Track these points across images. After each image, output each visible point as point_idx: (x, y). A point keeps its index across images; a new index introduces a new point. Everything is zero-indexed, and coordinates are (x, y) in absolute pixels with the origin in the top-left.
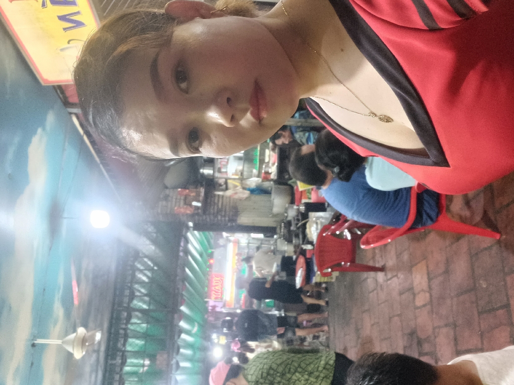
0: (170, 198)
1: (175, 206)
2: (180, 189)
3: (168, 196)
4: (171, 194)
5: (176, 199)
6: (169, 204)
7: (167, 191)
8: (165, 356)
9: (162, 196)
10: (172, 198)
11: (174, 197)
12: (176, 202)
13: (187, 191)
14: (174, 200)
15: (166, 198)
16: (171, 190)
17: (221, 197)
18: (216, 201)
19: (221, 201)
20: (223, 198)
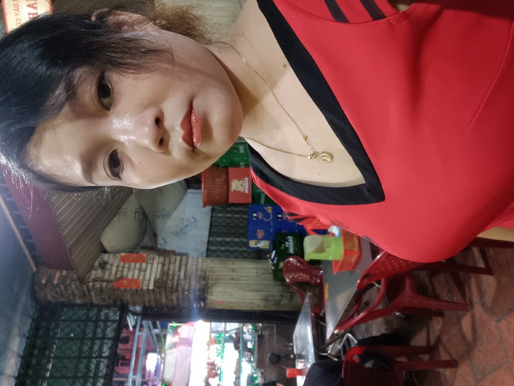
2: (123, 254)
3: (106, 263)
4: (110, 261)
5: (118, 267)
6: (107, 273)
9: (96, 264)
10: (112, 265)
11: (115, 264)
12: (117, 272)
13: (135, 255)
14: (114, 268)
15: (103, 265)
16: (112, 255)
17: (183, 263)
18: (177, 269)
19: (183, 268)
20: (186, 265)
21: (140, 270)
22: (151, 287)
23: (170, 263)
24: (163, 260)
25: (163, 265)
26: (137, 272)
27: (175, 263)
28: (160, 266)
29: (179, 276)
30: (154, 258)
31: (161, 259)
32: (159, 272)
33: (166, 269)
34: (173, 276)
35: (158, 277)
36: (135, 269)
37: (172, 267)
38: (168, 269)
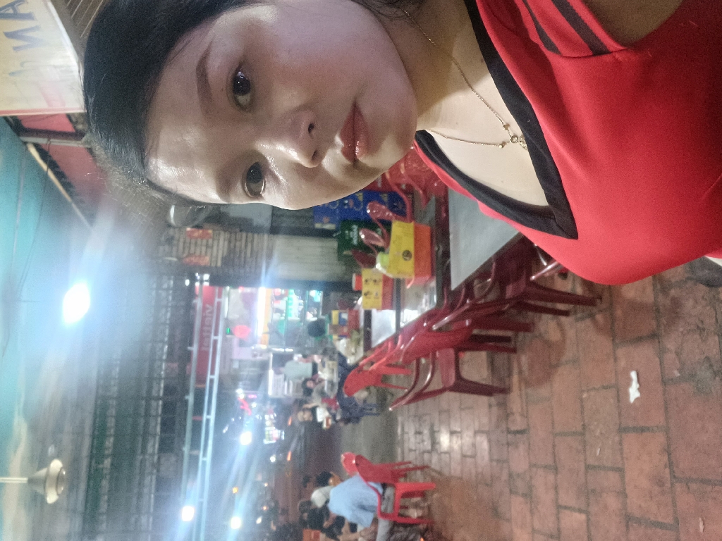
0: (175, 242)
1: (183, 252)
2: (189, 229)
3: (172, 238)
4: (177, 236)
5: (184, 243)
6: (174, 249)
7: (171, 232)
8: (173, 459)
9: (163, 239)
10: (178, 241)
11: (182, 240)
12: (184, 248)
13: (201, 231)
14: (181, 245)
15: (170, 240)
16: (177, 230)
17: (249, 240)
18: (243, 246)
19: (249, 245)
20: (252, 241)
21: (207, 246)
22: (219, 264)
23: (236, 239)
24: (229, 236)
25: (230, 242)
26: (204, 249)
27: (241, 240)
28: (226, 243)
29: (245, 254)
30: (219, 234)
31: (226, 236)
32: (226, 250)
33: (232, 245)
34: (240, 252)
35: (225, 254)
36: (201, 245)
37: (238, 244)
38: (235, 246)
